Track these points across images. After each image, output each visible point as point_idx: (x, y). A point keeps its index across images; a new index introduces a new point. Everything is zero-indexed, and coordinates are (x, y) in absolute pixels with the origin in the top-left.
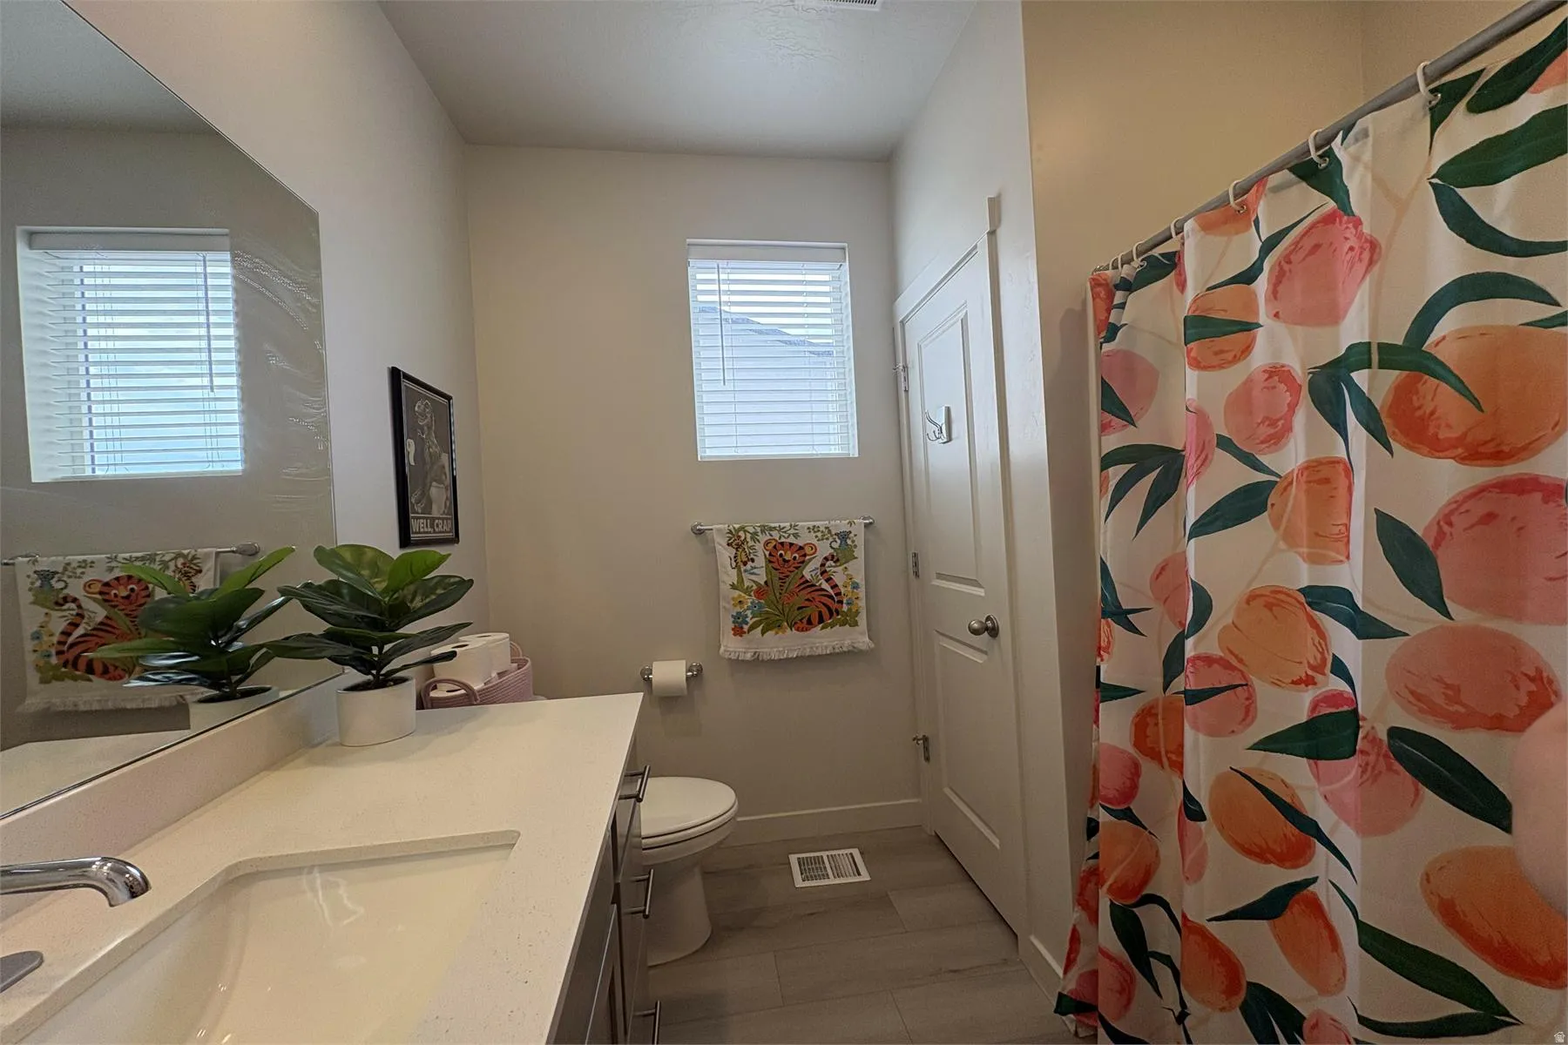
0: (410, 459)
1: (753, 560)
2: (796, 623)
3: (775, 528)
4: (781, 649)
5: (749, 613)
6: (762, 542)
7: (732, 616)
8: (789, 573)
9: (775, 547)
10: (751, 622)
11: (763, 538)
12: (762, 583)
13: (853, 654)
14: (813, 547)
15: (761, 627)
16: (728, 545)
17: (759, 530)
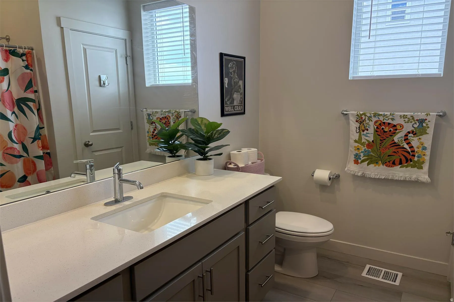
0: (226, 85)
1: (367, 130)
2: (386, 163)
3: (381, 115)
4: (376, 173)
5: (362, 154)
6: (374, 121)
7: (354, 154)
8: (386, 138)
9: (380, 124)
10: (362, 159)
11: (374, 119)
12: (371, 141)
13: (417, 183)
14: (402, 126)
15: (367, 162)
16: (356, 121)
17: (372, 115)
